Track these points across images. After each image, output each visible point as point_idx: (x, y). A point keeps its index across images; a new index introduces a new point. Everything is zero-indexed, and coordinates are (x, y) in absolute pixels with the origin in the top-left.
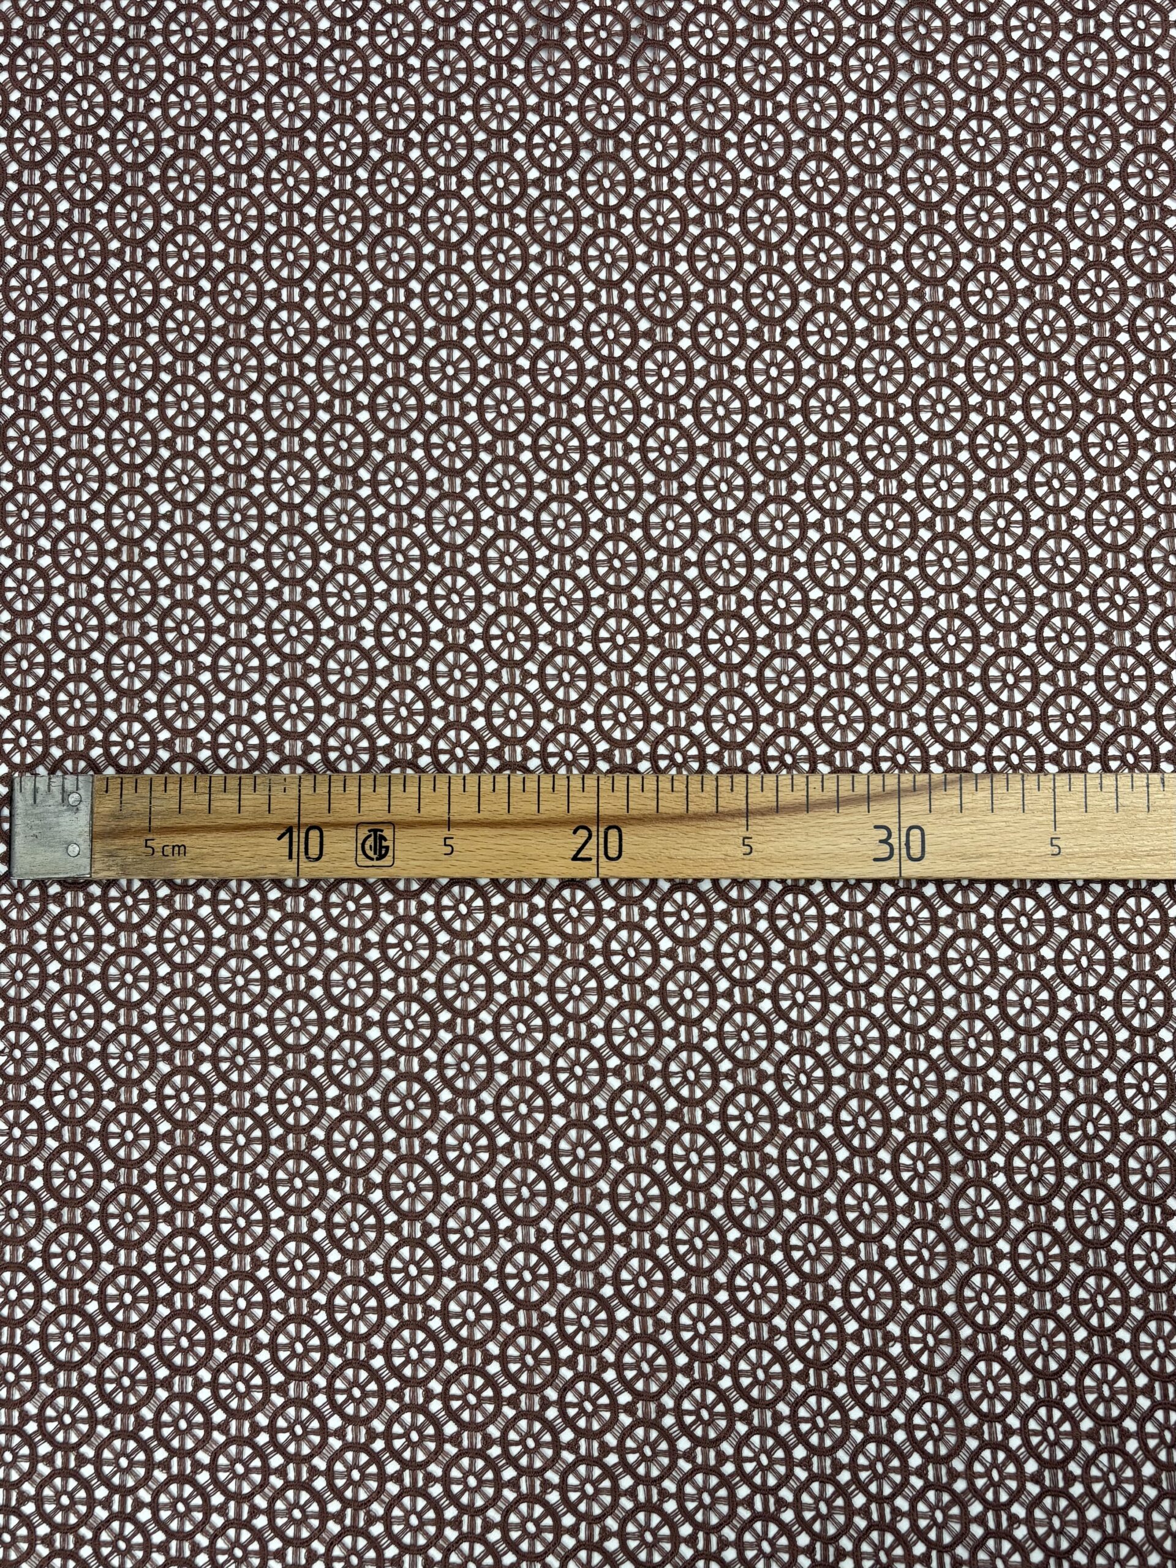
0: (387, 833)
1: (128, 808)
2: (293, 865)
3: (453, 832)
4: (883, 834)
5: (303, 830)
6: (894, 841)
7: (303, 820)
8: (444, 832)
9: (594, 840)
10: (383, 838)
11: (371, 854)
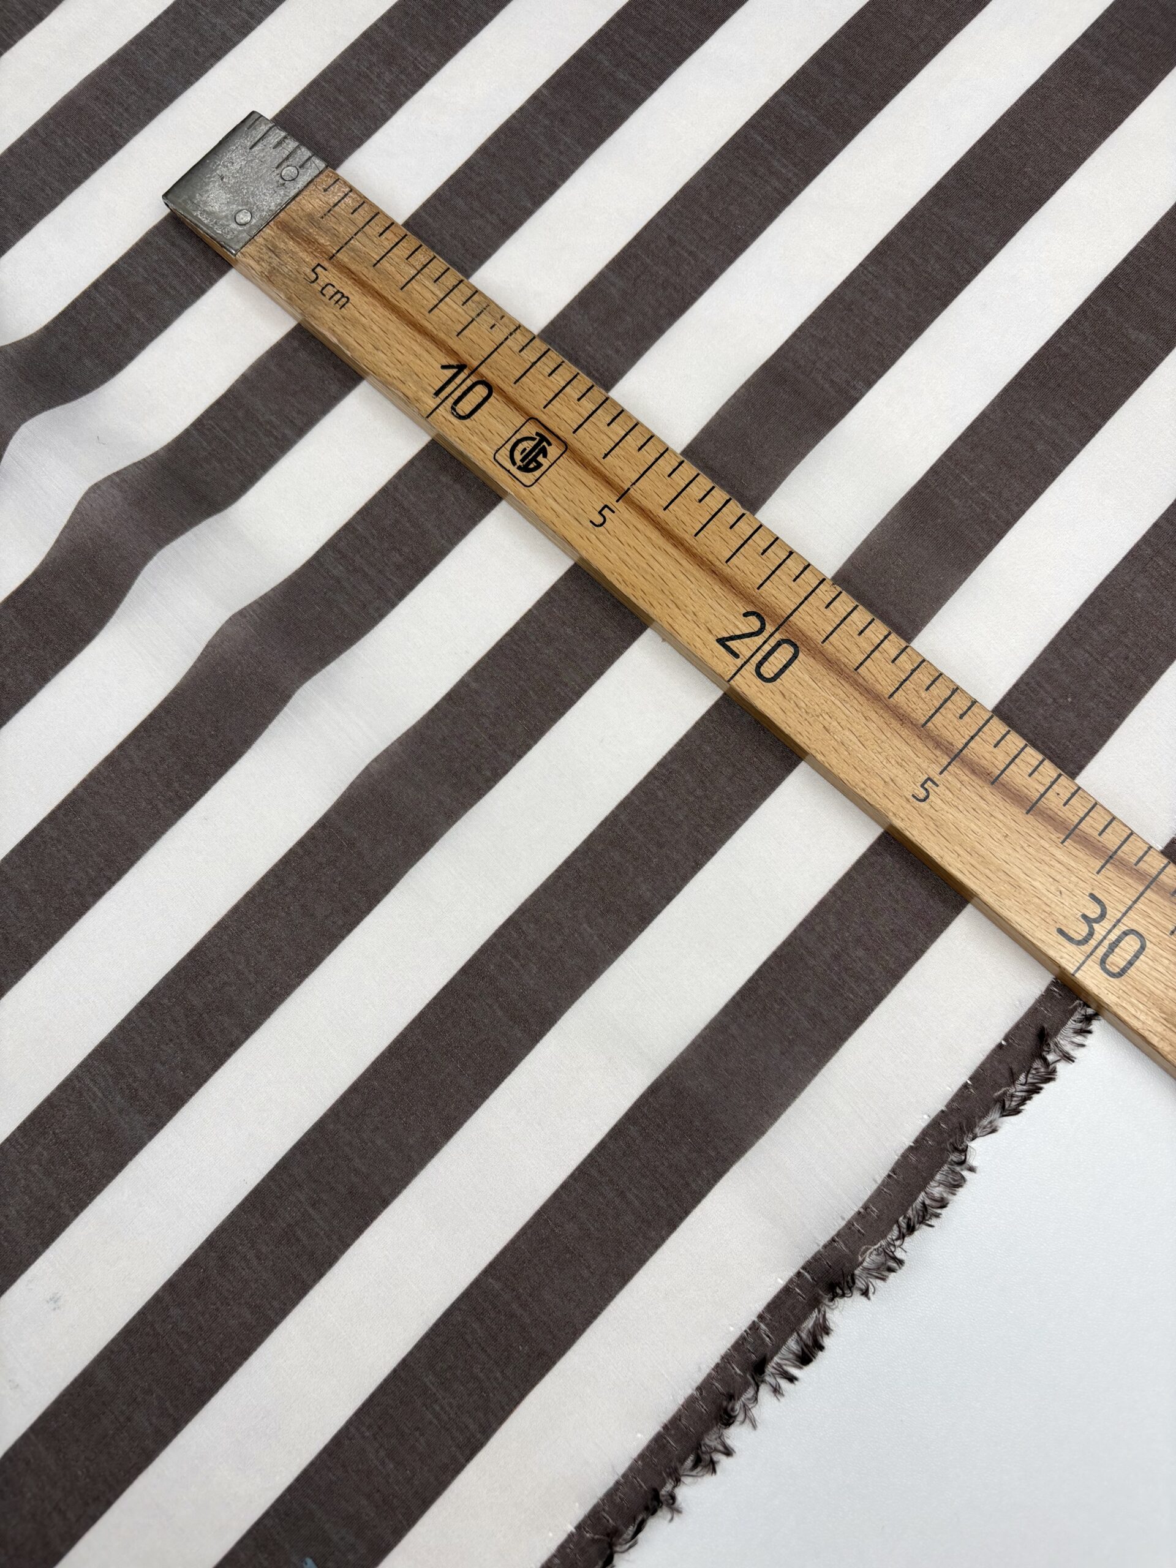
0: (553, 451)
1: (330, 222)
2: (432, 403)
3: (620, 506)
4: (1094, 911)
5: (473, 379)
6: (1100, 929)
7: (483, 370)
8: (611, 499)
9: (759, 640)
10: (544, 453)
11: (518, 457)
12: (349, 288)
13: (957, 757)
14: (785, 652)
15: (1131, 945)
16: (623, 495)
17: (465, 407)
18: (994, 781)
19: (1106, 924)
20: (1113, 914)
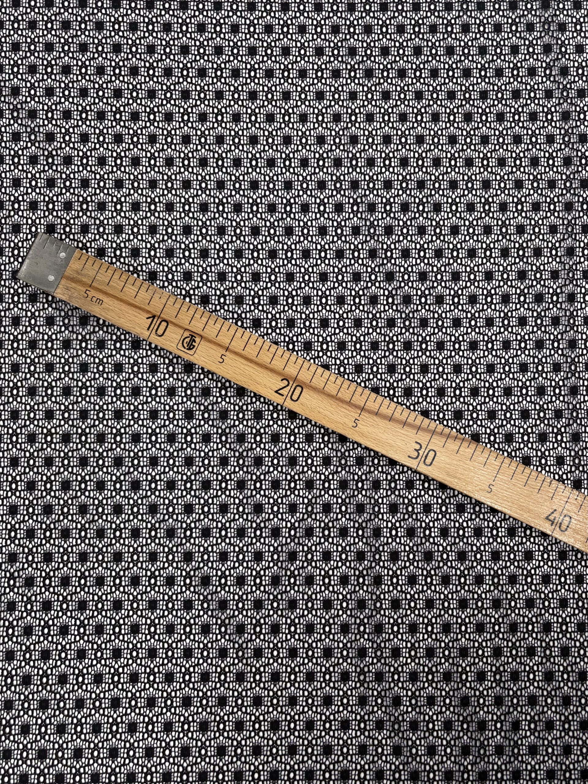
0: (197, 339)
1: (85, 271)
2: (148, 333)
3: (228, 353)
4: (418, 447)
5: (160, 320)
6: (421, 452)
7: (162, 315)
8: (223, 352)
9: (289, 387)
10: (194, 341)
11: (185, 345)
12: (101, 296)
13: (363, 409)
14: (299, 390)
15: (432, 454)
16: (227, 349)
17: (160, 332)
18: (377, 414)
19: (423, 450)
20: (424, 447)
